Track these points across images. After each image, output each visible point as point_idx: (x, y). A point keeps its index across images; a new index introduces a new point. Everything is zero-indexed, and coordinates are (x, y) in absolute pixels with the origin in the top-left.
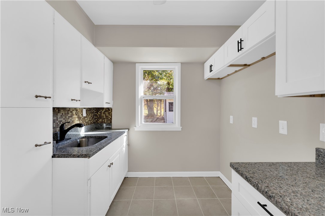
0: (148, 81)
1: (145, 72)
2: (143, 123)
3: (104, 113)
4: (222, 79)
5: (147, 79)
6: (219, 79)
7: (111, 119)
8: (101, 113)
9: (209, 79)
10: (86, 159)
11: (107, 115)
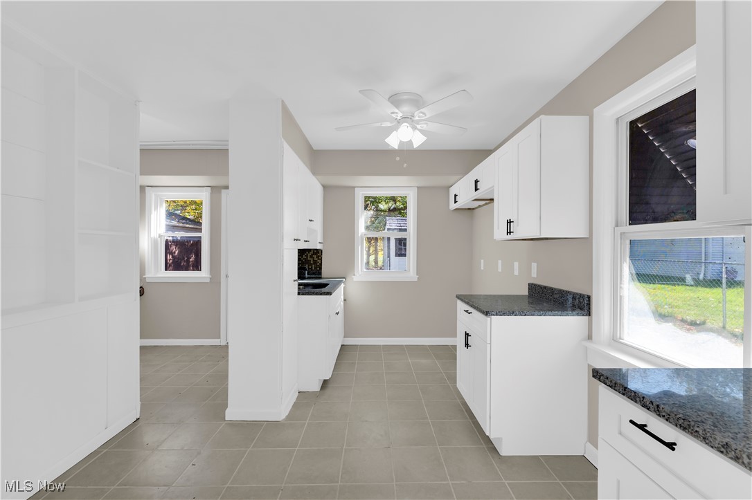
0: (372, 212)
1: (367, 198)
2: (365, 270)
3: (311, 257)
4: (473, 209)
5: (371, 209)
6: (469, 209)
7: (321, 264)
8: (307, 256)
9: (456, 209)
10: (328, 296)
11: (316, 259)
